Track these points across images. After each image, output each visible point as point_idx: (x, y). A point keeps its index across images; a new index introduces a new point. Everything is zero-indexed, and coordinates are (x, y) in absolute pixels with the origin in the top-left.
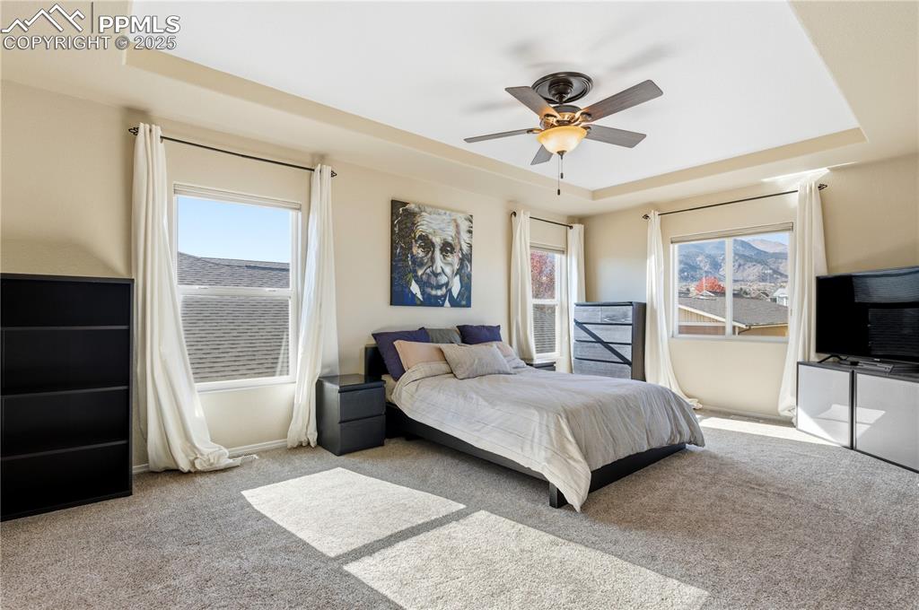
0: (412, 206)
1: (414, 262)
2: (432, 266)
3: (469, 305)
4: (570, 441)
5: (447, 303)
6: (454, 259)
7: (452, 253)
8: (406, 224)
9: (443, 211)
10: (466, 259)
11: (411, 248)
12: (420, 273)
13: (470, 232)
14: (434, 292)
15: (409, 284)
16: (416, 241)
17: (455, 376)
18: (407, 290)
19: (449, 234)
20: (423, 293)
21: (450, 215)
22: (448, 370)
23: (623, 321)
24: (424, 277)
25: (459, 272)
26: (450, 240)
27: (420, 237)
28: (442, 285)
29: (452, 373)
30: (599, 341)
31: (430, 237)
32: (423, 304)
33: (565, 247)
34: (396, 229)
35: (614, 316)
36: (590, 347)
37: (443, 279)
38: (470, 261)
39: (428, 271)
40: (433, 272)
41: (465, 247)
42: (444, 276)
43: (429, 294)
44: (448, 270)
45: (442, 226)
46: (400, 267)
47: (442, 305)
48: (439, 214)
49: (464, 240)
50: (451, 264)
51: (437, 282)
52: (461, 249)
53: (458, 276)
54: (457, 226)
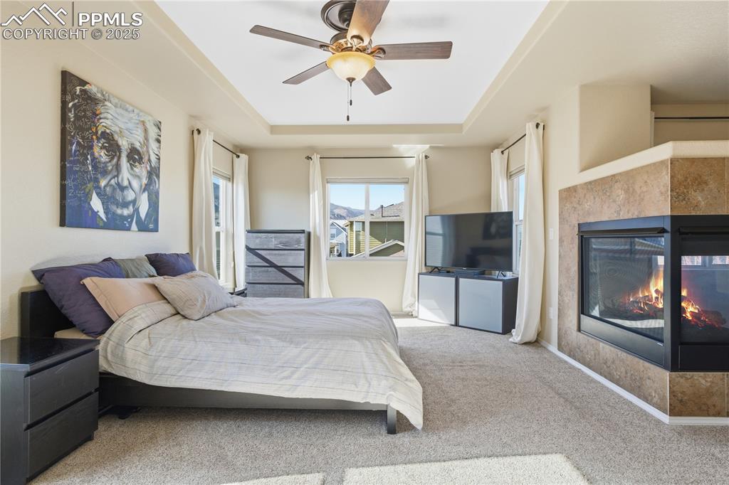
0: (92, 89)
1: (95, 167)
2: (117, 176)
3: (156, 230)
4: (400, 364)
5: (134, 227)
6: (142, 171)
7: (140, 164)
8: (84, 111)
9: (131, 108)
10: (154, 173)
11: (91, 147)
12: (103, 183)
13: (159, 141)
14: (119, 211)
15: (88, 197)
16: (98, 139)
17: (184, 317)
18: (87, 205)
19: (137, 139)
20: (107, 212)
21: (138, 114)
22: (174, 312)
23: (296, 247)
24: (108, 189)
25: (146, 188)
26: (137, 145)
27: (104, 133)
28: (130, 202)
29: (178, 313)
30: (272, 265)
31: (116, 137)
32: (106, 226)
33: (230, 174)
34: (71, 115)
35: (287, 242)
36: (264, 271)
37: (130, 196)
38: (158, 177)
39: (113, 182)
40: (118, 184)
41: (153, 158)
42: (130, 190)
43: (114, 213)
44: (135, 184)
45: (130, 125)
46: (77, 172)
47: (129, 229)
48: (126, 110)
49: (153, 150)
50: (138, 177)
51: (124, 198)
52: (149, 160)
53: (146, 193)
54: (146, 131)
